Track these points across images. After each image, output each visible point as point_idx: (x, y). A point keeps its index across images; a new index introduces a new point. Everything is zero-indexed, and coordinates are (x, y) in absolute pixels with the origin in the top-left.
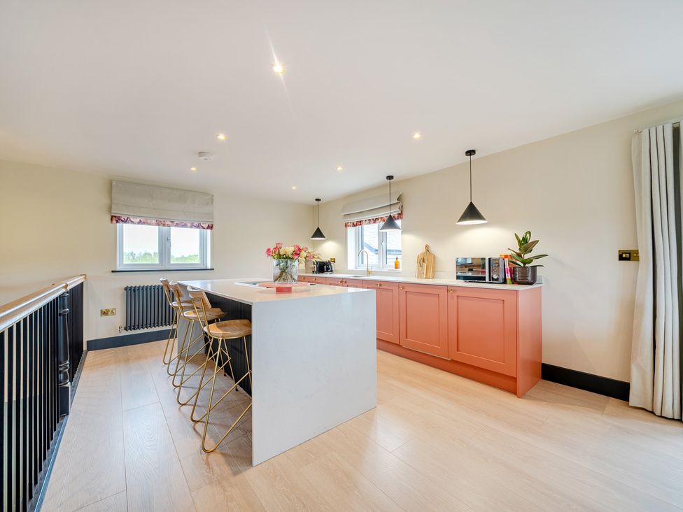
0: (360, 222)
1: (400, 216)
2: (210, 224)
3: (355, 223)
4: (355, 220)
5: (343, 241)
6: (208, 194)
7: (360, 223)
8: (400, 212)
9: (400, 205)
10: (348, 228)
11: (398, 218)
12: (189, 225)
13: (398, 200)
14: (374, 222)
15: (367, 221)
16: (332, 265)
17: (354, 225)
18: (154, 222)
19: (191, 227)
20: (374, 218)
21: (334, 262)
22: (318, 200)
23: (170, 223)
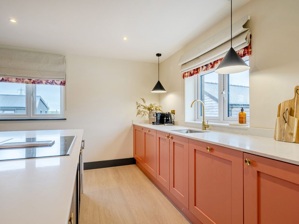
0: (197, 69)
1: (248, 50)
2: (62, 80)
3: (192, 72)
4: (191, 68)
5: (182, 93)
6: (61, 55)
7: (197, 71)
8: (247, 45)
9: (247, 34)
10: (186, 78)
11: (244, 55)
12: (44, 82)
13: (244, 26)
14: (212, 67)
15: (205, 67)
16: (172, 116)
17: (191, 75)
18: (14, 80)
19: (46, 83)
20: (212, 61)
21: (174, 113)
22: (159, 55)
23: (28, 81)
